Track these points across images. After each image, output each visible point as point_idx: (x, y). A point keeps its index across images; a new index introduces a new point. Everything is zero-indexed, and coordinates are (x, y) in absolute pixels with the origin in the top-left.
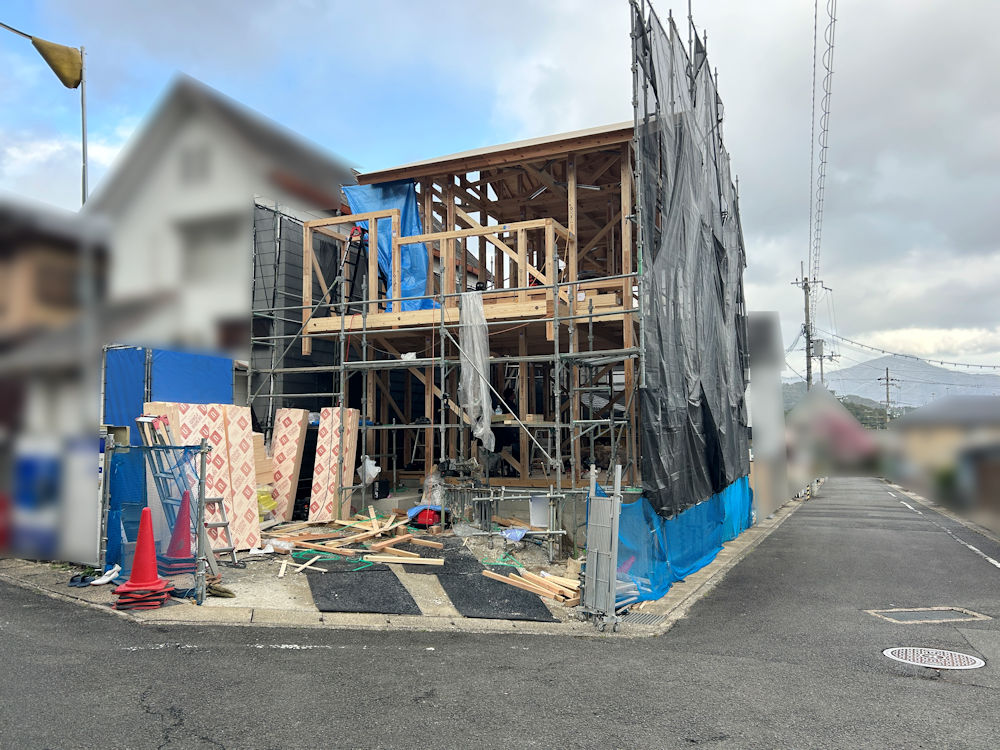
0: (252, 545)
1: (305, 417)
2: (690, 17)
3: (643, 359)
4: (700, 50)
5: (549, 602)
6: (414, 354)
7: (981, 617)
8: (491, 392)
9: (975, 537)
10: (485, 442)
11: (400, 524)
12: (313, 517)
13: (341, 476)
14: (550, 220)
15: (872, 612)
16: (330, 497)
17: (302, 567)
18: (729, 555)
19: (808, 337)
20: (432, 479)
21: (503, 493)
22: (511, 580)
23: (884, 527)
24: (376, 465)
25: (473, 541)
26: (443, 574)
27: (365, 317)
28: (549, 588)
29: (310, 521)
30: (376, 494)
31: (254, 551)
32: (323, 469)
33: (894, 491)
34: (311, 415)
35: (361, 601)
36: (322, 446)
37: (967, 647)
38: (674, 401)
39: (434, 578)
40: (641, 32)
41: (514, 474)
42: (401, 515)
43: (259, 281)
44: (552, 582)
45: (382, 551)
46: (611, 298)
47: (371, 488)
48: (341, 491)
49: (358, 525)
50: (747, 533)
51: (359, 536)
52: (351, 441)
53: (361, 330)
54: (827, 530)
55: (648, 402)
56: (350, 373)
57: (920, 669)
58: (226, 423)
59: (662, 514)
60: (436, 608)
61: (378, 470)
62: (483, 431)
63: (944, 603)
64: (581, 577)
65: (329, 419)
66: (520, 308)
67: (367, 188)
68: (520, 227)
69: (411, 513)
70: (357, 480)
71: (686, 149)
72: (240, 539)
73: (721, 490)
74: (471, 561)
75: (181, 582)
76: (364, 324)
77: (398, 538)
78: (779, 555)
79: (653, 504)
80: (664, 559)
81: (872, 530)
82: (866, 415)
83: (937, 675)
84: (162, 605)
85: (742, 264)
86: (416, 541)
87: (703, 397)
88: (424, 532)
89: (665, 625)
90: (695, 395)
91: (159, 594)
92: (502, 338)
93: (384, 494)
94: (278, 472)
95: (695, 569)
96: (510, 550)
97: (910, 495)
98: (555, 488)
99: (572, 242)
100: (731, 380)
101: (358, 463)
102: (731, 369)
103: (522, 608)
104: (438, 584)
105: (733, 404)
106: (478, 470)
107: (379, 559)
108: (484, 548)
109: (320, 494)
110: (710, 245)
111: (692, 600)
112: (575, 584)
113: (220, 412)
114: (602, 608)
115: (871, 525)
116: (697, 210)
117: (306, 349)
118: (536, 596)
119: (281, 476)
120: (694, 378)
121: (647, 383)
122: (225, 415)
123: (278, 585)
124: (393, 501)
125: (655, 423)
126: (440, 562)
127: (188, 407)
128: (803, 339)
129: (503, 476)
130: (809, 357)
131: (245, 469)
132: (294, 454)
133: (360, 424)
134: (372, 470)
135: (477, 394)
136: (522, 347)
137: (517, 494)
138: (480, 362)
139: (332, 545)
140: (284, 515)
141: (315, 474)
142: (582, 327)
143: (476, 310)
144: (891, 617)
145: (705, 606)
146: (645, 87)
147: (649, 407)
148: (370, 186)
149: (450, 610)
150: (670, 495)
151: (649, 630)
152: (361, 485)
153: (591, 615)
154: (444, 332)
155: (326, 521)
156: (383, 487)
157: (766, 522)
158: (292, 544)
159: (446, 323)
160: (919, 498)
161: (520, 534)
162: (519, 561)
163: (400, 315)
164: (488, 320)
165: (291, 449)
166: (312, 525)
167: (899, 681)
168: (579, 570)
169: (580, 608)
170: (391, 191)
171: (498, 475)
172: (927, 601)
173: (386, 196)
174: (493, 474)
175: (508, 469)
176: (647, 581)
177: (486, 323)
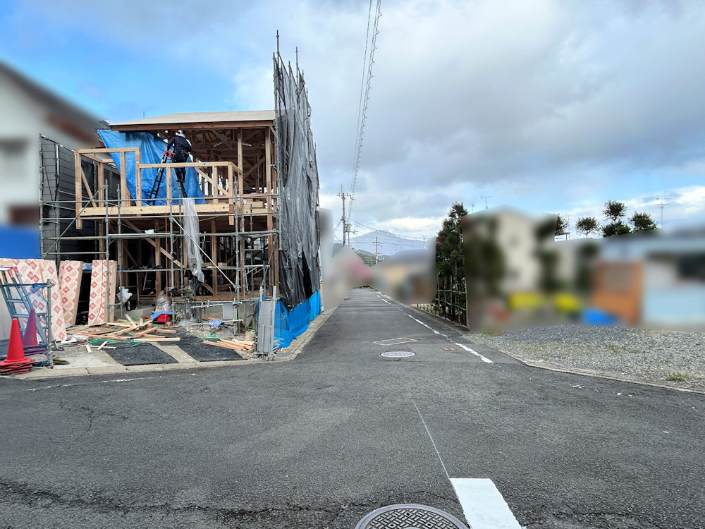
0: (62, 339)
1: (81, 266)
2: (297, 64)
3: (280, 236)
4: (302, 81)
5: (240, 352)
6: (153, 230)
7: (413, 340)
8: (201, 252)
9: (411, 312)
10: (199, 278)
11: (148, 322)
12: (91, 322)
13: (108, 298)
14: (230, 163)
15: (375, 342)
16: (102, 311)
17: (100, 347)
18: (313, 327)
19: (344, 223)
20: (162, 298)
21: (210, 303)
22: (218, 344)
23: (376, 310)
24: (129, 292)
25: (191, 328)
26: (180, 344)
27: (119, 208)
28: (238, 346)
29: (89, 325)
30: (129, 308)
31: (64, 342)
32: (96, 295)
33: (379, 295)
34: (84, 264)
35: (143, 359)
36: (95, 282)
37: (409, 350)
38: (293, 257)
39: (176, 346)
40: (279, 74)
41: (209, 294)
42: (145, 319)
43: (46, 184)
44: (240, 343)
45: (142, 336)
46: (260, 204)
47: (126, 304)
48: (109, 307)
49: (121, 325)
50: (319, 316)
51: (125, 330)
52: (113, 279)
53: (117, 216)
54: (354, 313)
55: (283, 257)
56: (112, 240)
57: (394, 358)
58: (41, 270)
59: (289, 309)
60: (185, 360)
61: (130, 294)
62: (197, 272)
63: (401, 337)
64: (255, 339)
65: (98, 267)
66: (215, 208)
67: (116, 133)
68: (214, 164)
69: (153, 317)
70: (117, 300)
71: (297, 134)
73: (310, 296)
74: (193, 338)
75: (37, 358)
76: (119, 212)
77: (149, 330)
78: (335, 325)
79: (285, 304)
80: (288, 329)
81: (371, 312)
82: (368, 260)
83: (399, 360)
84: (30, 370)
85: (318, 188)
86: (159, 330)
87: (303, 253)
88: (162, 326)
89: (294, 356)
90: (300, 253)
91: (29, 365)
92: (205, 223)
93: (133, 307)
94: (65, 298)
95: (300, 334)
96: (213, 331)
97: (385, 296)
98: (236, 299)
99: (240, 174)
100: (313, 245)
101: (118, 291)
102: (314, 239)
103: (227, 356)
104: (179, 349)
105: (314, 256)
106: (191, 293)
107: (143, 340)
108: (198, 331)
109: (94, 310)
110: (306, 179)
111: (303, 346)
112: (252, 343)
113: (37, 264)
114: (266, 351)
115: (371, 310)
116: (301, 162)
117: (79, 225)
118: (233, 350)
119: (67, 300)
120: (299, 245)
121: (282, 247)
122: (40, 265)
123: (90, 356)
124: (139, 312)
125: (285, 267)
126: (178, 339)
127: (19, 261)
128: (342, 223)
129: (203, 295)
130: (344, 232)
131: (54, 296)
132: (76, 287)
133: (118, 269)
134: (126, 295)
135: (193, 253)
136: (213, 228)
137: (216, 303)
138: (194, 236)
139: (111, 336)
140: (70, 322)
141: (91, 298)
142: (247, 218)
143: (191, 208)
144: (382, 343)
145: (310, 348)
146: (280, 102)
147: (283, 258)
148: (117, 132)
149: (191, 359)
150: (291, 300)
151: (288, 358)
152: (120, 303)
153: (260, 355)
154: (172, 219)
155: (100, 324)
156: (133, 304)
157: (327, 312)
158: (87, 337)
159: (173, 214)
160: (389, 297)
161: (218, 323)
162: (218, 335)
163: (142, 208)
164: (198, 213)
165: (72, 285)
166: (91, 327)
167: (387, 363)
168: (254, 335)
169: (255, 353)
170: (131, 136)
171: (199, 295)
172: (394, 336)
173: (128, 139)
174: (198, 294)
175: (206, 292)
176: (282, 339)
177: (197, 215)
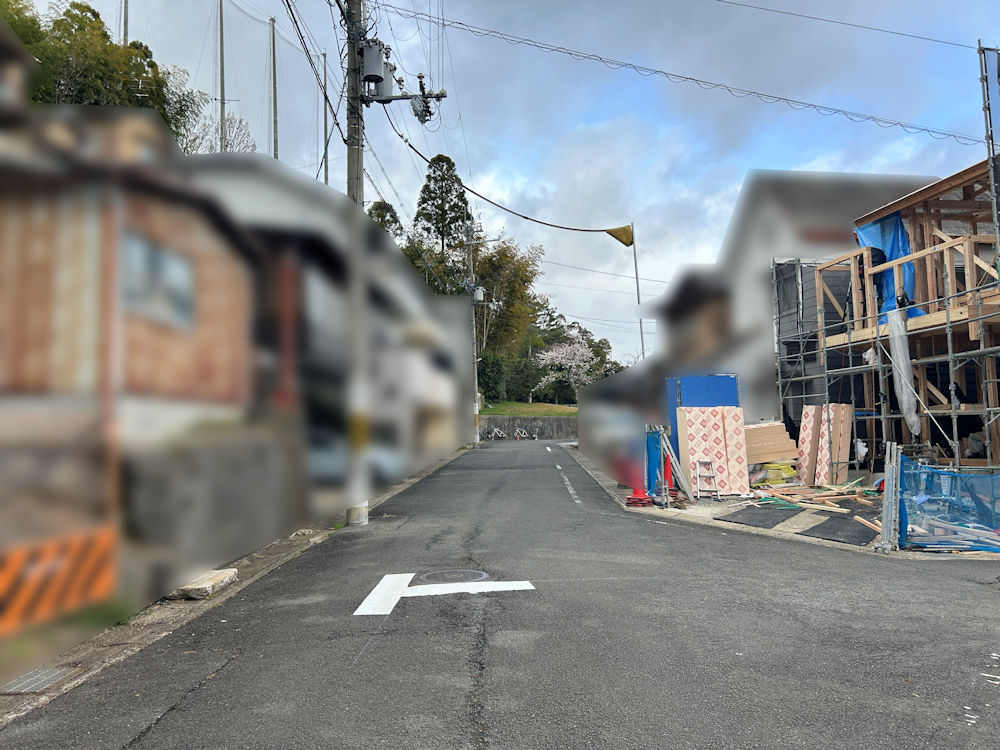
1: (817, 411)
10: (914, 428)
12: (817, 482)
16: (827, 468)
27: (849, 334)
29: (814, 485)
32: (823, 448)
36: (823, 432)
48: (832, 464)
72: (733, 487)
76: (849, 339)
77: (845, 496)
86: (859, 500)
98: (954, 464)
109: (821, 467)
113: (720, 411)
117: (822, 361)
119: (803, 453)
122: (723, 413)
126: (846, 511)
127: (693, 410)
131: (738, 446)
134: (863, 450)
141: (819, 452)
152: (855, 461)
154: (879, 344)
158: (769, 495)
161: (924, 498)
165: (808, 435)
